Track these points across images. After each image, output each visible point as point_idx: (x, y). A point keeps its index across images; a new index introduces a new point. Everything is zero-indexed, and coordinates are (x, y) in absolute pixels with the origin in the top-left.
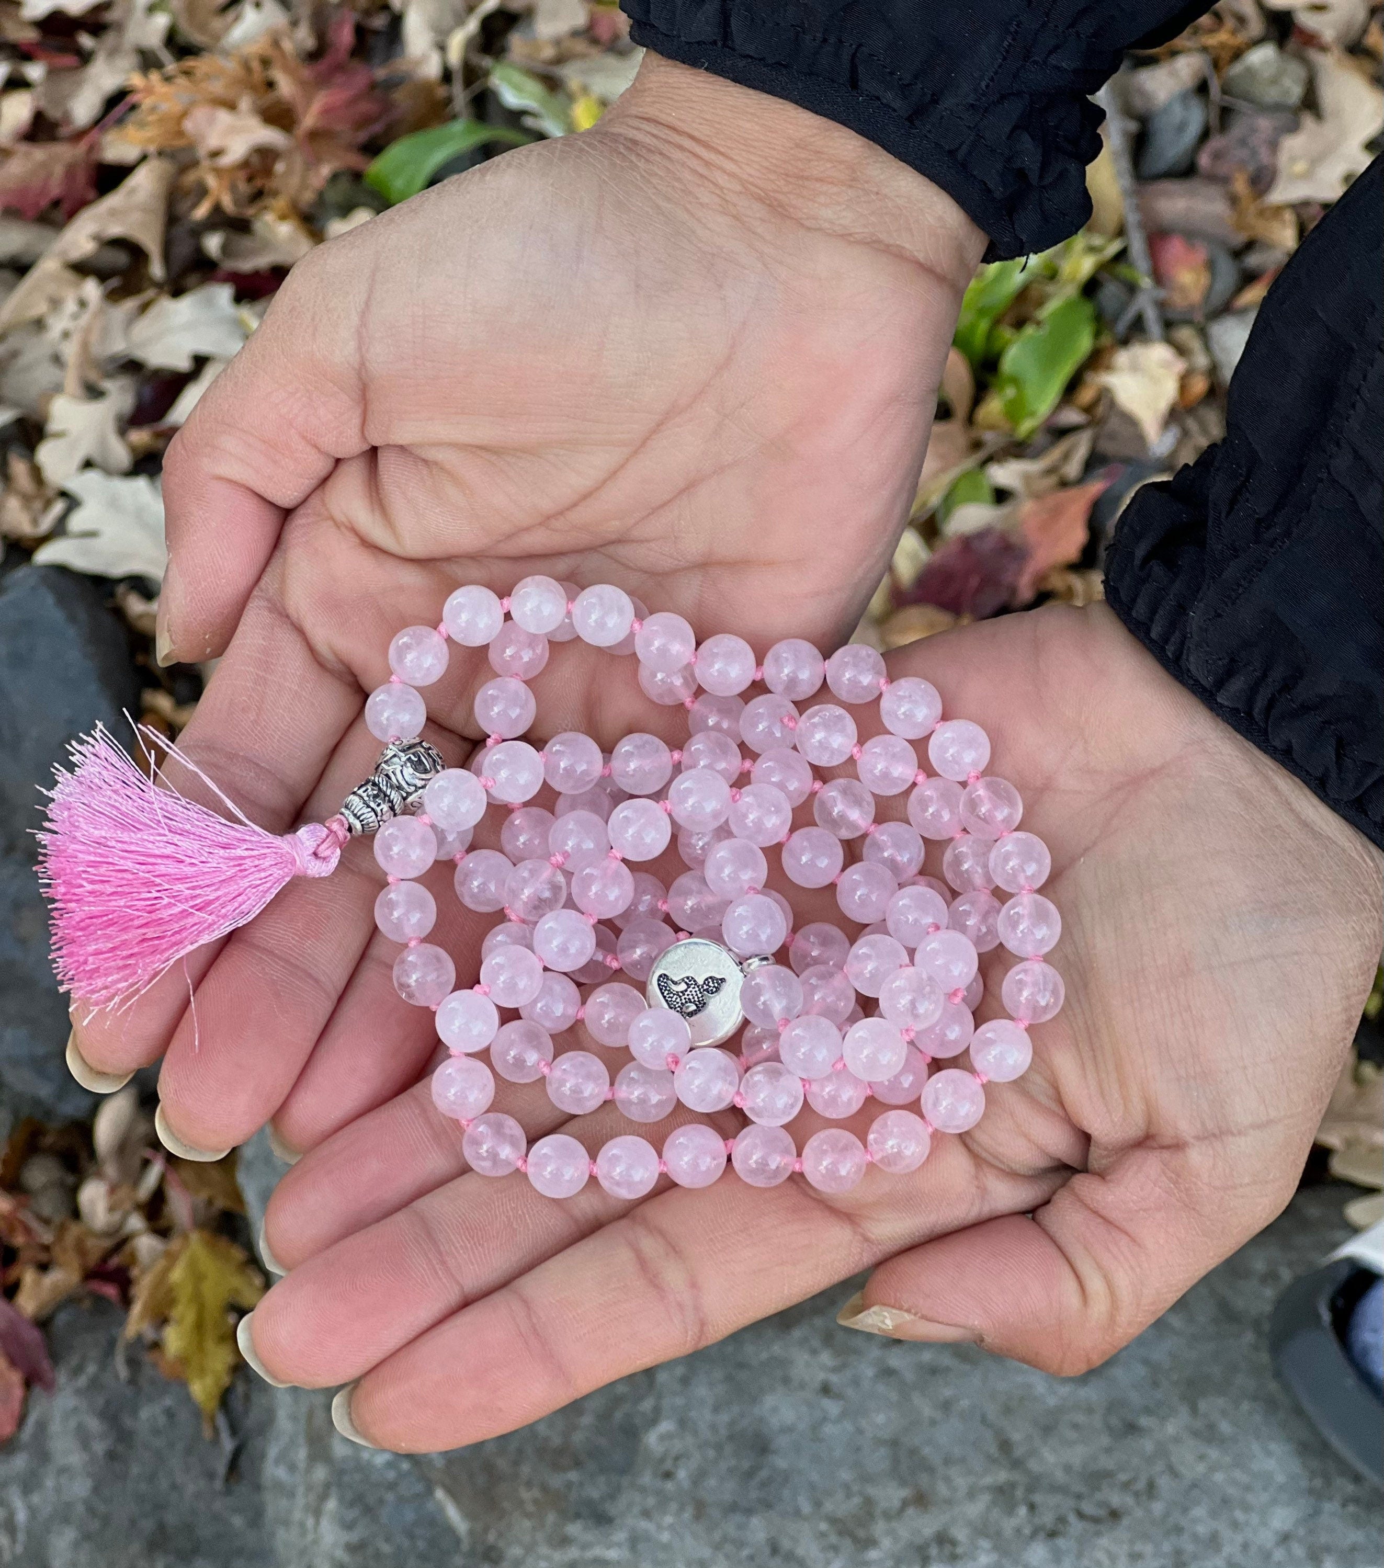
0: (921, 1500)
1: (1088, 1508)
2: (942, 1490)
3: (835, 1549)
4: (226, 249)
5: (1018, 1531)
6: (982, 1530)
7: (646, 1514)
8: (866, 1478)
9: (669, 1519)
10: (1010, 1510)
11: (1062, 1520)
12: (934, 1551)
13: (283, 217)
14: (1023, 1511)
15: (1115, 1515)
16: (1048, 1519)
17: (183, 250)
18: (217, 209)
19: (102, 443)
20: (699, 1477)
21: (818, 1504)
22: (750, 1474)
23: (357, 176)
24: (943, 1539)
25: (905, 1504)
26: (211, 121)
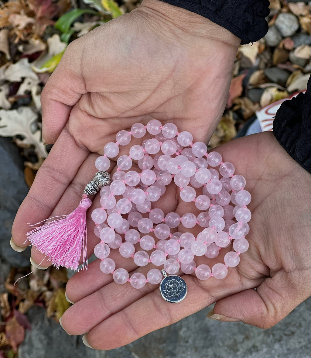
0: (247, 338)
1: (287, 332)
2: (252, 334)
3: (229, 353)
4: (24, 49)
5: (271, 341)
6: (263, 342)
7: (184, 352)
8: (234, 334)
9: (189, 353)
10: (269, 336)
11: (281, 337)
12: (252, 350)
13: (36, 39)
14: (271, 336)
15: (293, 333)
16: (278, 337)
17: (14, 51)
18: (20, 39)
19: (4, 103)
20: (194, 341)
21: (223, 343)
22: (206, 338)
23: (52, 26)
24: (254, 347)
25: (244, 339)
26: (15, 18)
